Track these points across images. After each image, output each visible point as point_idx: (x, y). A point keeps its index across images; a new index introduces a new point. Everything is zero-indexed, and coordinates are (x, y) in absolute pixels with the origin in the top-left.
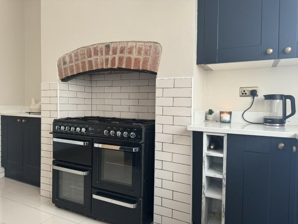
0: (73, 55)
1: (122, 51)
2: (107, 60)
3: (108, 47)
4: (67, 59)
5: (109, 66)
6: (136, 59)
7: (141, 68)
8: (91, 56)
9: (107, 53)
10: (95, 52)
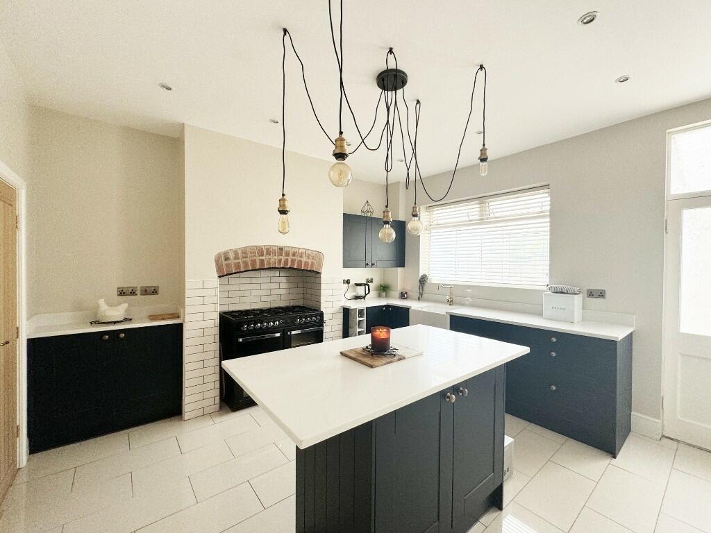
0: (239, 252)
1: (294, 255)
2: (280, 261)
3: (281, 249)
4: (231, 255)
5: (282, 266)
6: (305, 262)
7: (309, 269)
8: (263, 255)
9: (280, 254)
10: (267, 252)
